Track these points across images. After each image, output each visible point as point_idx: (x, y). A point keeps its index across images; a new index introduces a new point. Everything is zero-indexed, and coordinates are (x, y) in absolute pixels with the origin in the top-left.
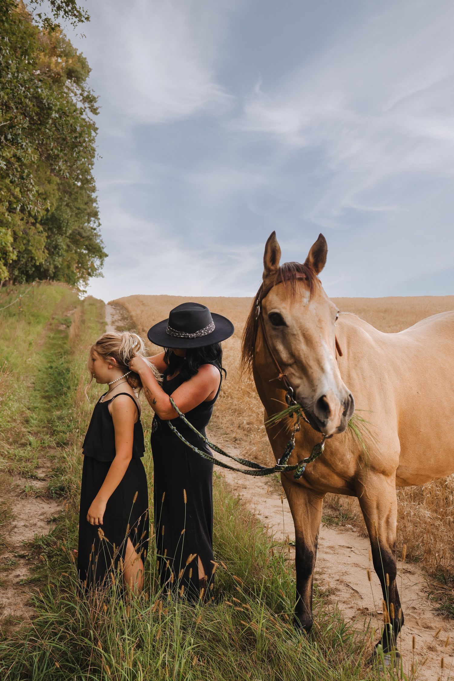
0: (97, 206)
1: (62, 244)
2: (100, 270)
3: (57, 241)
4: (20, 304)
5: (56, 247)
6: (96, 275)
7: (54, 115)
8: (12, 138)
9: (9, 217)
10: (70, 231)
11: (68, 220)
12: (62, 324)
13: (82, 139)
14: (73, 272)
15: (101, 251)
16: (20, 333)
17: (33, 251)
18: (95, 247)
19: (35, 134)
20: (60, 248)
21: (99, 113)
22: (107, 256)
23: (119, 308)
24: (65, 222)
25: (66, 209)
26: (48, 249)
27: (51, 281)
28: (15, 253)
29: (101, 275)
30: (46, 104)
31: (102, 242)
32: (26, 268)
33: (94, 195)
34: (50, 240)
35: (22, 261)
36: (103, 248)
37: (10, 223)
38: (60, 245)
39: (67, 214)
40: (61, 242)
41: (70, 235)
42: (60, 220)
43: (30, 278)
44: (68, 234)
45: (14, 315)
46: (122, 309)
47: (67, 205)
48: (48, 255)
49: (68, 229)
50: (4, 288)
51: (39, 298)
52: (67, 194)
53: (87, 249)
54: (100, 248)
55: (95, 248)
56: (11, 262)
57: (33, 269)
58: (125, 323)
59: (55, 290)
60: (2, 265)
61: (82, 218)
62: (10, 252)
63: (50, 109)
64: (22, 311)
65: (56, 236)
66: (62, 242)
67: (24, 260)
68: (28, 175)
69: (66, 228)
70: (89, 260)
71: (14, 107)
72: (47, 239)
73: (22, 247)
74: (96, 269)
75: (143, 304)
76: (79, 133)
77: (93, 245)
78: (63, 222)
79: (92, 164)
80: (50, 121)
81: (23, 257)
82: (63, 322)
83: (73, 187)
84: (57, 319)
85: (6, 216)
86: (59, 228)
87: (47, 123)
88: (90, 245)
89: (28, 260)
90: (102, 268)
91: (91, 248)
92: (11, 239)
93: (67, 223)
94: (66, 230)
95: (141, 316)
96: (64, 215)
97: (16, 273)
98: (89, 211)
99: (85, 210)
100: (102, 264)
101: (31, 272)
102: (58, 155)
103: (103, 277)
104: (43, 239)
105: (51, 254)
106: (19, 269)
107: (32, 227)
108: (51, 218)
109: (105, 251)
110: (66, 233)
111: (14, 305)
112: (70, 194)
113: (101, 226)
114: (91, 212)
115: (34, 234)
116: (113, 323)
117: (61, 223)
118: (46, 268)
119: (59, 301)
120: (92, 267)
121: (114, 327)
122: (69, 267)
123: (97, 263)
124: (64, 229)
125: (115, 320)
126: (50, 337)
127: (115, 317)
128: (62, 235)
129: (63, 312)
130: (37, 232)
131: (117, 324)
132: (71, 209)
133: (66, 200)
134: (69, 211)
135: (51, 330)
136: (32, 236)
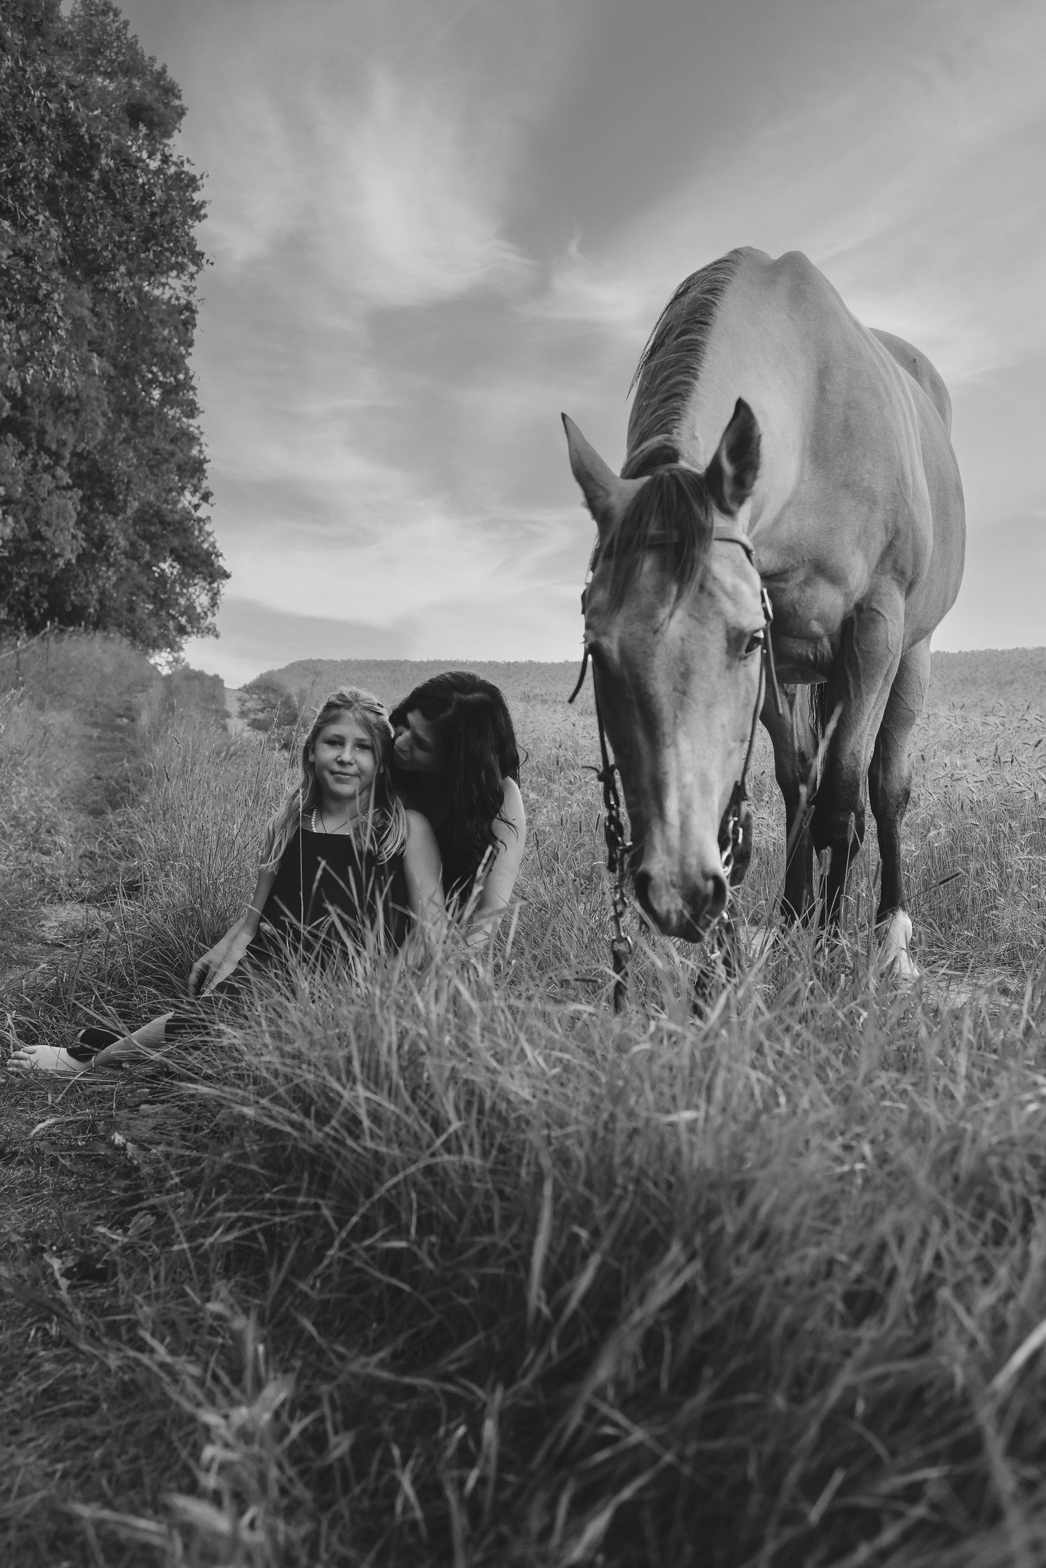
2: (210, 619)
3: (103, 527)
4: (18, 667)
5: (102, 542)
6: (200, 631)
7: (105, 161)
10: (136, 504)
11: (129, 475)
12: (120, 716)
15: (212, 564)
18: (198, 553)
20: (112, 545)
21: (205, 216)
24: (123, 482)
25: (124, 451)
27: (89, 631)
29: (212, 631)
30: (87, 137)
32: (26, 604)
33: (192, 424)
35: (17, 583)
36: (218, 558)
38: (112, 537)
39: (125, 463)
40: (114, 531)
42: (110, 476)
47: (127, 440)
49: (130, 498)
52: (126, 415)
53: (179, 559)
54: (208, 554)
55: (196, 556)
61: (165, 474)
63: (95, 147)
65: (101, 517)
66: (118, 533)
67: (22, 584)
68: (48, 296)
69: (127, 495)
70: (182, 593)
74: (199, 617)
77: (193, 546)
79: (191, 344)
80: (96, 176)
82: (121, 712)
84: (106, 706)
86: (109, 497)
87: (90, 179)
88: (184, 549)
91: (186, 554)
93: (129, 482)
94: (125, 501)
96: (120, 464)
98: (181, 461)
99: (172, 454)
100: (214, 604)
101: (38, 614)
103: (217, 636)
104: (71, 505)
107: (44, 475)
109: (224, 563)
112: (134, 416)
113: (211, 500)
114: (186, 463)
115: (49, 493)
116: (243, 714)
117: (114, 485)
118: (77, 603)
119: (108, 670)
120: (189, 611)
121: (246, 721)
122: (132, 609)
123: (202, 600)
124: (121, 497)
125: (249, 710)
126: (90, 738)
127: (249, 705)
128: (116, 515)
129: (121, 694)
130: (58, 487)
131: (252, 716)
132: (135, 449)
133: (125, 430)
134: (131, 454)
135: (95, 725)
136: (43, 500)
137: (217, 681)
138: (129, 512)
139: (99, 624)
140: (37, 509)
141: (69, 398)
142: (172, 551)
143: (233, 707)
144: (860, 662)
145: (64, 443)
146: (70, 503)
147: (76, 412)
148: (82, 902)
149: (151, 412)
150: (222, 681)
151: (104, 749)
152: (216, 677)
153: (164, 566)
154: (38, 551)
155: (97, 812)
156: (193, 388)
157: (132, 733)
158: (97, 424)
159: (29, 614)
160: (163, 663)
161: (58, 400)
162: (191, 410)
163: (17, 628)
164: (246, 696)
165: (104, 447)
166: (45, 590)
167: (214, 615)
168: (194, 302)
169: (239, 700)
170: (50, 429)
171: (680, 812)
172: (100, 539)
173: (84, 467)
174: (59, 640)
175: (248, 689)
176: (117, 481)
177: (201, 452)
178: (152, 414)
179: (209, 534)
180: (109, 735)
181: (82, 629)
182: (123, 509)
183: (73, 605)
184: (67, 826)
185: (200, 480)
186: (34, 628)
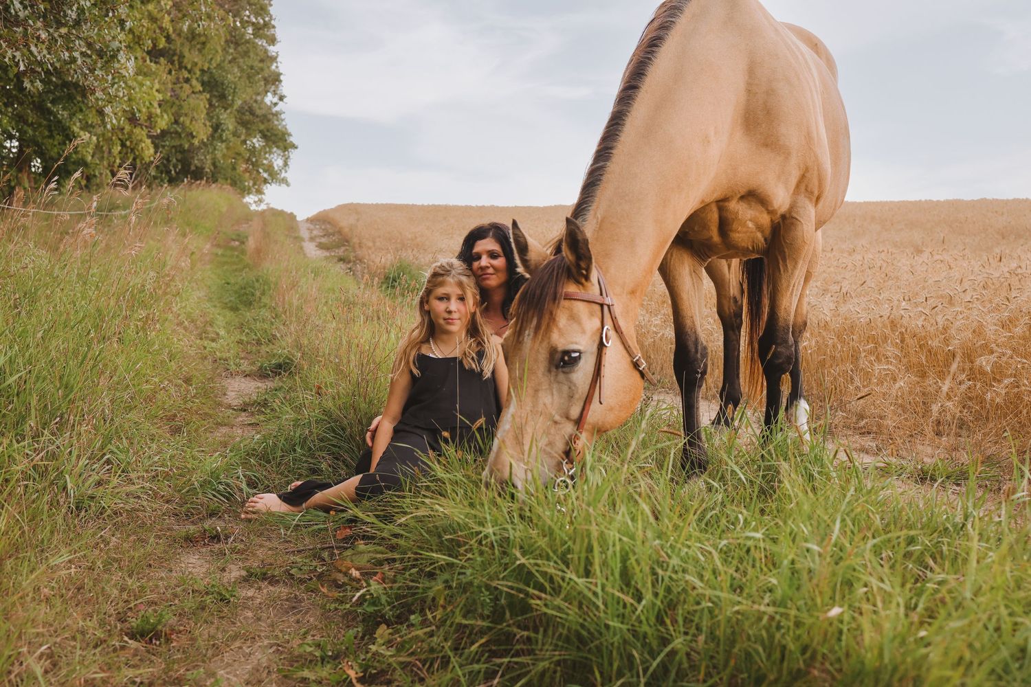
1: (227, 122)
2: (283, 175)
3: (218, 118)
6: (277, 182)
10: (239, 102)
11: (235, 83)
12: (234, 240)
14: (240, 176)
15: (286, 140)
17: (189, 124)
18: (276, 133)
20: (224, 128)
22: (294, 147)
23: (320, 223)
24: (231, 88)
25: (232, 68)
29: (284, 181)
32: (167, 165)
33: (272, 50)
36: (289, 135)
37: (154, 73)
38: (224, 124)
39: (233, 75)
40: (225, 120)
42: (223, 84)
46: (325, 223)
47: (233, 60)
49: (236, 98)
52: (232, 44)
53: (264, 137)
54: (284, 134)
55: (276, 135)
56: (158, 132)
60: (145, 136)
61: (256, 83)
62: (157, 115)
65: (217, 110)
66: (229, 121)
69: (234, 96)
70: (266, 158)
74: (277, 173)
77: (272, 129)
78: (227, 87)
82: (234, 237)
84: (224, 233)
86: (223, 97)
88: (268, 131)
91: (269, 134)
93: (235, 88)
94: (233, 100)
96: (229, 76)
98: (265, 74)
99: (261, 69)
100: (286, 164)
103: (288, 185)
104: (203, 105)
109: (293, 139)
112: (237, 44)
113: (285, 100)
114: (270, 76)
115: (188, 97)
116: (312, 239)
117: (225, 90)
118: (199, 165)
119: (224, 210)
120: (269, 169)
121: (314, 243)
122: (234, 169)
123: (278, 162)
124: (230, 97)
125: (316, 236)
126: (217, 254)
127: (315, 232)
128: (226, 109)
129: (233, 225)
130: (193, 92)
131: (318, 240)
132: (239, 67)
133: (232, 54)
134: (236, 70)
135: (218, 246)
136: (185, 100)
137: (292, 217)
138: (235, 107)
139: (214, 179)
140: (180, 107)
141: (199, 35)
142: (261, 132)
143: (305, 234)
144: (786, 250)
145: (196, 64)
146: (200, 103)
147: (204, 43)
148: (246, 376)
149: (248, 42)
150: (295, 217)
151: (226, 263)
152: (292, 213)
153: (255, 140)
154: (176, 132)
155: (234, 309)
156: (274, 27)
157: (243, 252)
158: (217, 52)
159: (168, 172)
160: (252, 202)
161: (192, 36)
162: (272, 40)
163: (162, 180)
164: (312, 227)
165: (219, 66)
166: (179, 157)
167: (286, 172)
169: (308, 229)
170: (186, 54)
172: (217, 125)
173: (206, 78)
174: (190, 190)
175: (311, 220)
177: (277, 67)
178: (248, 43)
179: (283, 120)
180: (229, 253)
181: (204, 182)
182: (231, 105)
183: (197, 167)
184: (220, 321)
185: (277, 87)
186: (173, 181)
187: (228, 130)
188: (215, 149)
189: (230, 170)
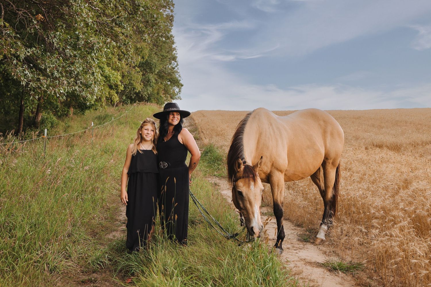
0: (176, 53)
1: (152, 79)
4: (126, 117)
5: (149, 81)
6: (176, 98)
7: (142, 9)
8: (119, 23)
9: (119, 64)
10: (157, 71)
11: (156, 63)
13: (157, 21)
14: (161, 96)
15: (179, 83)
16: (126, 134)
17: (135, 84)
19: (131, 20)
20: (151, 81)
22: (182, 85)
23: (189, 119)
24: (154, 65)
25: (155, 57)
26: (143, 82)
27: (146, 103)
28: (123, 85)
30: (137, 3)
31: (180, 76)
32: (130, 95)
33: (173, 46)
34: (145, 77)
35: (127, 90)
36: (180, 80)
37: (120, 67)
39: (155, 60)
41: (158, 72)
42: (151, 63)
43: (133, 101)
44: (156, 73)
45: (123, 123)
46: (191, 119)
47: (156, 53)
48: (143, 86)
50: (117, 108)
51: (138, 113)
52: (155, 47)
54: (177, 80)
55: (174, 81)
56: (120, 91)
57: (135, 96)
58: (192, 128)
59: (148, 108)
60: (115, 93)
61: (165, 62)
62: (119, 85)
63: (139, 6)
64: (128, 121)
65: (148, 74)
66: (152, 77)
67: (129, 90)
68: (128, 43)
69: (155, 69)
70: (172, 88)
71: (119, 7)
72: (142, 76)
73: (127, 82)
74: (176, 95)
75: (204, 116)
76: (156, 18)
77: (173, 78)
81: (128, 88)
83: (159, 42)
85: (117, 63)
86: (151, 69)
87: (138, 14)
88: (171, 79)
89: (131, 90)
90: (180, 94)
91: (171, 80)
92: (120, 78)
93: (156, 65)
95: (201, 123)
96: (153, 60)
97: (124, 98)
98: (169, 57)
99: (167, 56)
100: (180, 91)
101: (133, 97)
102: (144, 31)
103: (181, 99)
104: (140, 77)
105: (145, 85)
106: (126, 95)
107: (133, 69)
108: (145, 63)
109: (181, 82)
110: (154, 72)
111: (123, 117)
115: (134, 73)
120: (173, 93)
123: (177, 90)
124: (153, 69)
128: (152, 73)
130: (136, 72)
132: (158, 56)
136: (133, 75)
139: (149, 100)
140: (131, 77)
158: (146, 54)
168: (173, 15)
171: (257, 216)
176: (153, 65)
187: (153, 82)
188: (147, 90)
189: (156, 95)
